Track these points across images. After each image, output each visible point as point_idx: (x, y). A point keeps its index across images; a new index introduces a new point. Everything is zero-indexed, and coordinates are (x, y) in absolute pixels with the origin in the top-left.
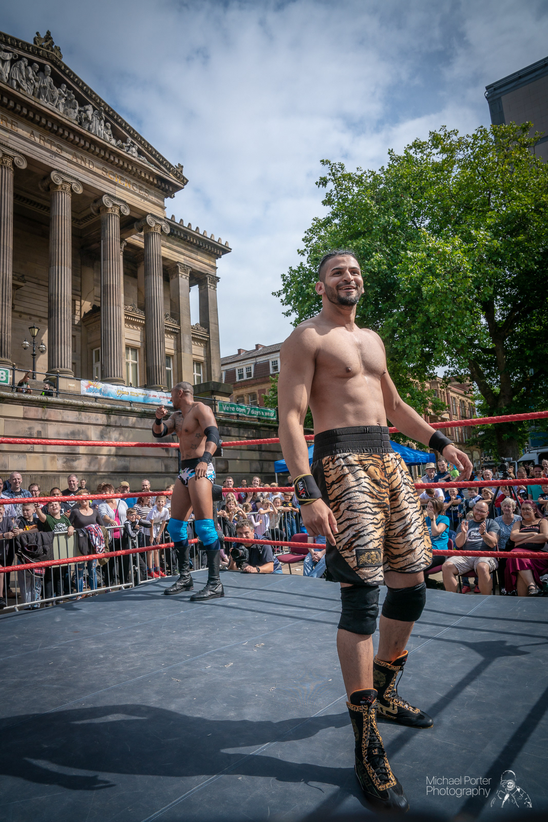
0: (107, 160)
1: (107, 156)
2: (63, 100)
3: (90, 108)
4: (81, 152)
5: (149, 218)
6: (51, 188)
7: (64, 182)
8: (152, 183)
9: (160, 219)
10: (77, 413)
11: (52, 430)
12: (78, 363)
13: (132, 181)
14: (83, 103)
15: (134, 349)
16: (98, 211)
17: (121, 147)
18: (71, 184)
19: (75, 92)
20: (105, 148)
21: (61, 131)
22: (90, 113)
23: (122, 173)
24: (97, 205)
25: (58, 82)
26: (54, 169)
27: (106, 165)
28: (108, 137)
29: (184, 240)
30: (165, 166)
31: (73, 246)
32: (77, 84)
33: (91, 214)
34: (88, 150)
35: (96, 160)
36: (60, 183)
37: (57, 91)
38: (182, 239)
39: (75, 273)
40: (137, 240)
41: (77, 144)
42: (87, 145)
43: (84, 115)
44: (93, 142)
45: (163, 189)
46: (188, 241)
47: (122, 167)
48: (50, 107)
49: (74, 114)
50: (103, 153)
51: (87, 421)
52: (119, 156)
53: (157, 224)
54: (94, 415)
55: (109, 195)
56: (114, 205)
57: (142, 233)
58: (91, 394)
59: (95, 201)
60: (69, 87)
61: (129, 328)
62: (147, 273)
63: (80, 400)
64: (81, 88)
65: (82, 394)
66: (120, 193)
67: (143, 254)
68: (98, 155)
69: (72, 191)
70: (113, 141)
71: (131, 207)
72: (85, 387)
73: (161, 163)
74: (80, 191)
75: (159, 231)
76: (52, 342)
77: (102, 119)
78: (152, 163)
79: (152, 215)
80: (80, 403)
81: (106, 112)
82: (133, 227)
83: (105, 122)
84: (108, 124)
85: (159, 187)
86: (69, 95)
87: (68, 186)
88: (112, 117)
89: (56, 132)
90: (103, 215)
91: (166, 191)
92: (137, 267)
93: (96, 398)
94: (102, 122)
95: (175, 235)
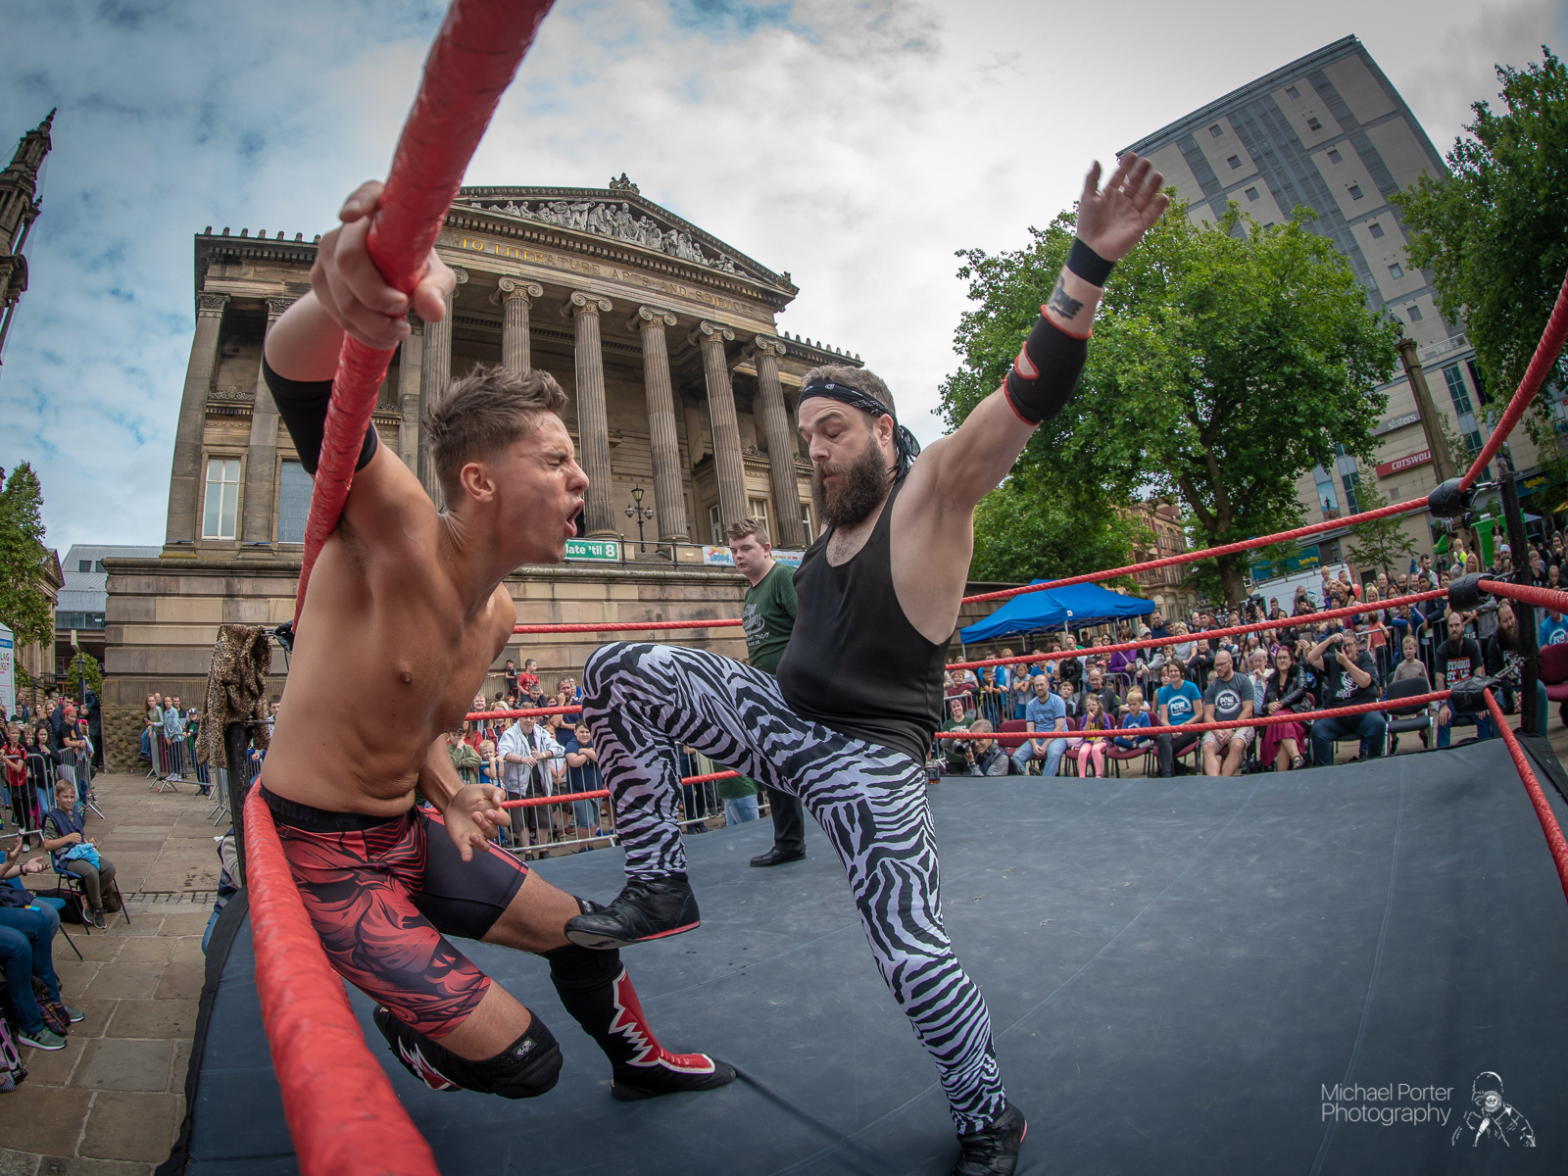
0: (700, 282)
1: (700, 278)
2: (644, 232)
3: (674, 232)
4: (669, 280)
5: (758, 340)
6: (641, 324)
7: (655, 315)
8: (756, 299)
9: (772, 339)
10: (702, 588)
11: (674, 614)
12: (693, 527)
13: (733, 301)
14: (665, 229)
15: (760, 502)
16: (698, 341)
17: (715, 266)
18: (662, 316)
19: (656, 221)
20: (696, 270)
21: (645, 263)
22: (674, 238)
23: (720, 294)
24: (695, 334)
25: (636, 215)
26: (641, 305)
27: (700, 288)
28: (698, 259)
29: (805, 359)
30: (769, 277)
31: (674, 388)
32: (658, 213)
33: (690, 346)
34: (677, 276)
35: (688, 285)
36: (651, 317)
37: (637, 224)
38: (801, 358)
39: (678, 420)
40: (746, 368)
41: (665, 272)
42: (676, 271)
43: (667, 241)
44: (682, 266)
45: (770, 304)
46: (810, 360)
47: (718, 287)
48: (631, 242)
49: (657, 243)
50: (694, 277)
51: (715, 598)
52: (714, 275)
53: (769, 344)
54: (722, 590)
55: (707, 320)
56: (715, 331)
57: (753, 359)
58: (716, 563)
59: (693, 331)
60: (649, 217)
61: (751, 476)
62: (764, 406)
63: (704, 571)
64: (663, 216)
65: (706, 563)
66: (720, 316)
67: (757, 383)
68: (689, 279)
69: (665, 323)
70: (705, 261)
71: (734, 329)
72: (707, 554)
73: (763, 274)
74: (674, 322)
75: (773, 353)
76: (660, 505)
77: (688, 240)
78: (753, 276)
79: (761, 335)
80: (704, 574)
81: (692, 233)
82: (741, 353)
83: (693, 244)
84: (696, 245)
85: (765, 302)
86: (650, 225)
87: (660, 320)
88: (700, 237)
89: (640, 265)
90: (704, 346)
91: (774, 305)
92: (751, 400)
93: (723, 567)
94: (690, 244)
95: (793, 355)
